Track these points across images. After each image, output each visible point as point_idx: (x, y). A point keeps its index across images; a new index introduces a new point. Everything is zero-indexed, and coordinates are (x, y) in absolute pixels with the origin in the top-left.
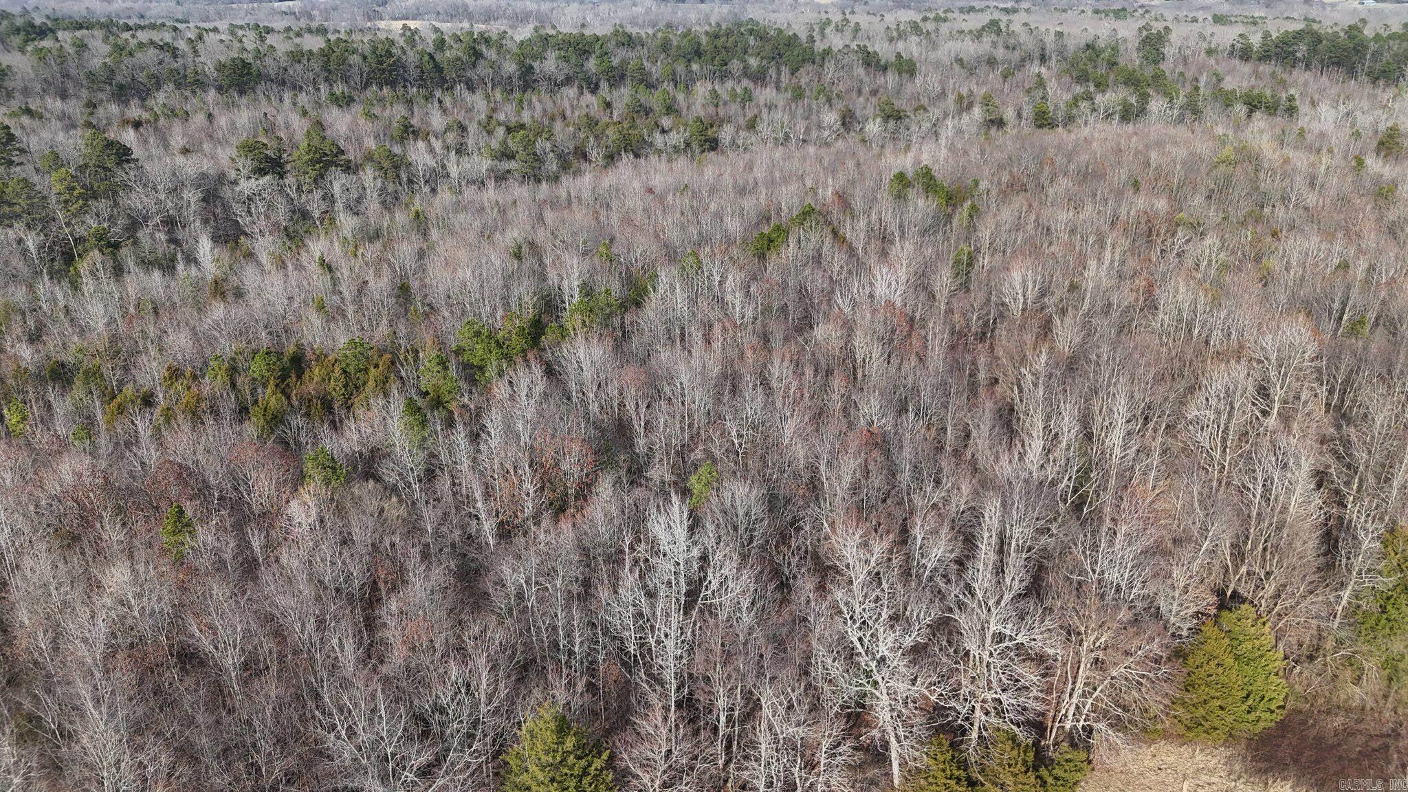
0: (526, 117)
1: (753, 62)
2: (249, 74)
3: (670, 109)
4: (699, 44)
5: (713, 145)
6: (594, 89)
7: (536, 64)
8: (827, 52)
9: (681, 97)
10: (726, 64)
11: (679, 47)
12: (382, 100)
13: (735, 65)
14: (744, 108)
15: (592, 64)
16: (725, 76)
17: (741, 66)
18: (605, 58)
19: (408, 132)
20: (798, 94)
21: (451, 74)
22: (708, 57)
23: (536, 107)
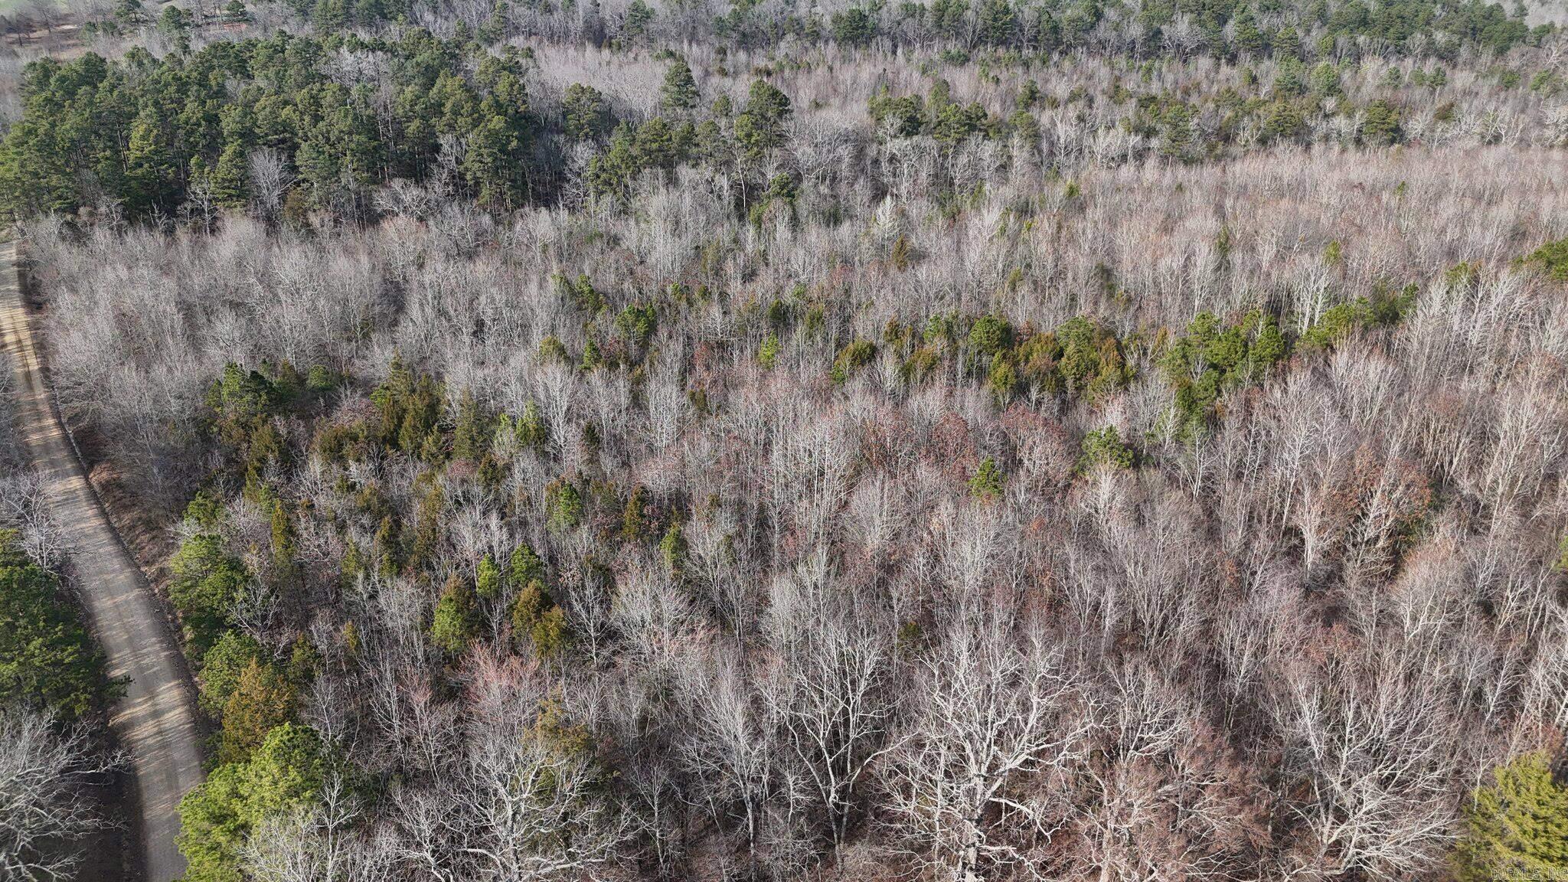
0: (1155, 88)
1: (1440, 37)
2: (864, 27)
3: (1333, 89)
4: (1367, 11)
5: (1396, 135)
6: (1233, 60)
7: (1164, 28)
8: (1547, 30)
9: (1346, 76)
10: (1405, 38)
11: (1340, 14)
12: (997, 60)
13: (1418, 39)
14: (1433, 93)
15: (1231, 30)
16: (1401, 52)
17: (1424, 42)
18: (1250, 24)
19: (1033, 97)
20: (1509, 82)
21: (1067, 37)
22: (1378, 28)
23: (1167, 77)
